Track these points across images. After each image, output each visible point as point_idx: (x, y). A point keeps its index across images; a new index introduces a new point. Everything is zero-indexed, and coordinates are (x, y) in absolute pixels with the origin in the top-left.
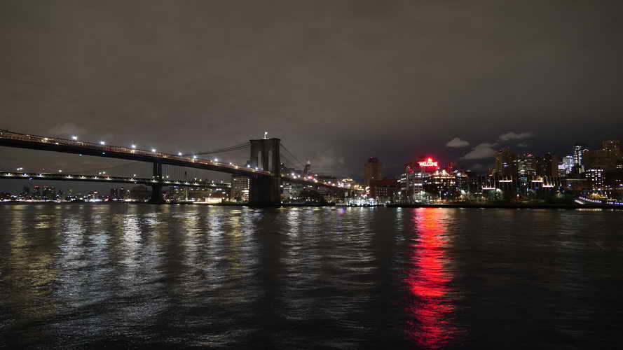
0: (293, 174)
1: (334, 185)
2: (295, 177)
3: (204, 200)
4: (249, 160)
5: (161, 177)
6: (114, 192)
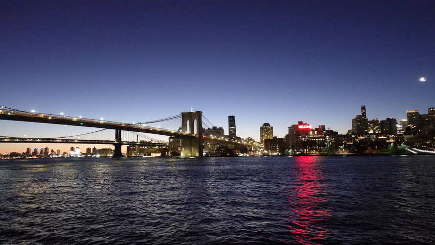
0: (211, 136)
1: (239, 142)
2: (213, 138)
3: (150, 155)
4: (181, 126)
5: (121, 139)
6: (88, 150)
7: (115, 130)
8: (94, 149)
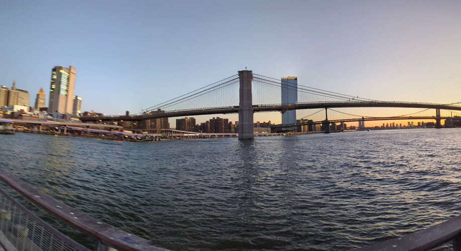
5: (439, 115)
6: (419, 123)
7: (435, 109)
8: (423, 123)
